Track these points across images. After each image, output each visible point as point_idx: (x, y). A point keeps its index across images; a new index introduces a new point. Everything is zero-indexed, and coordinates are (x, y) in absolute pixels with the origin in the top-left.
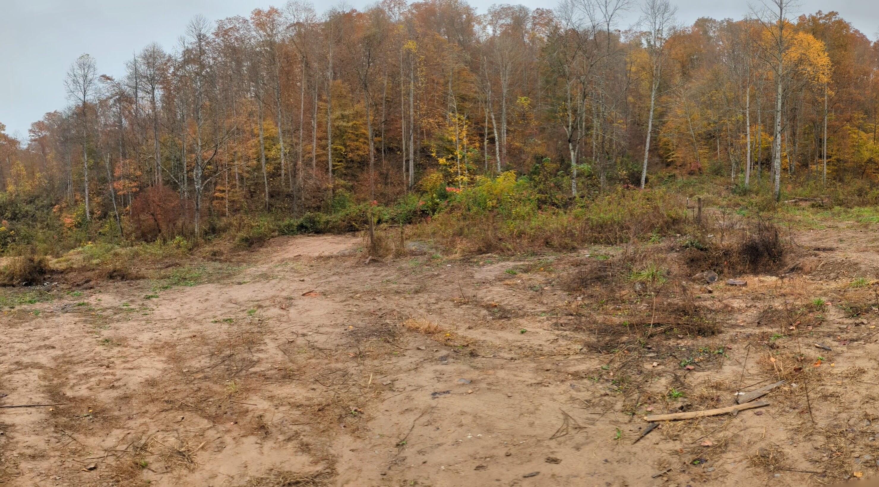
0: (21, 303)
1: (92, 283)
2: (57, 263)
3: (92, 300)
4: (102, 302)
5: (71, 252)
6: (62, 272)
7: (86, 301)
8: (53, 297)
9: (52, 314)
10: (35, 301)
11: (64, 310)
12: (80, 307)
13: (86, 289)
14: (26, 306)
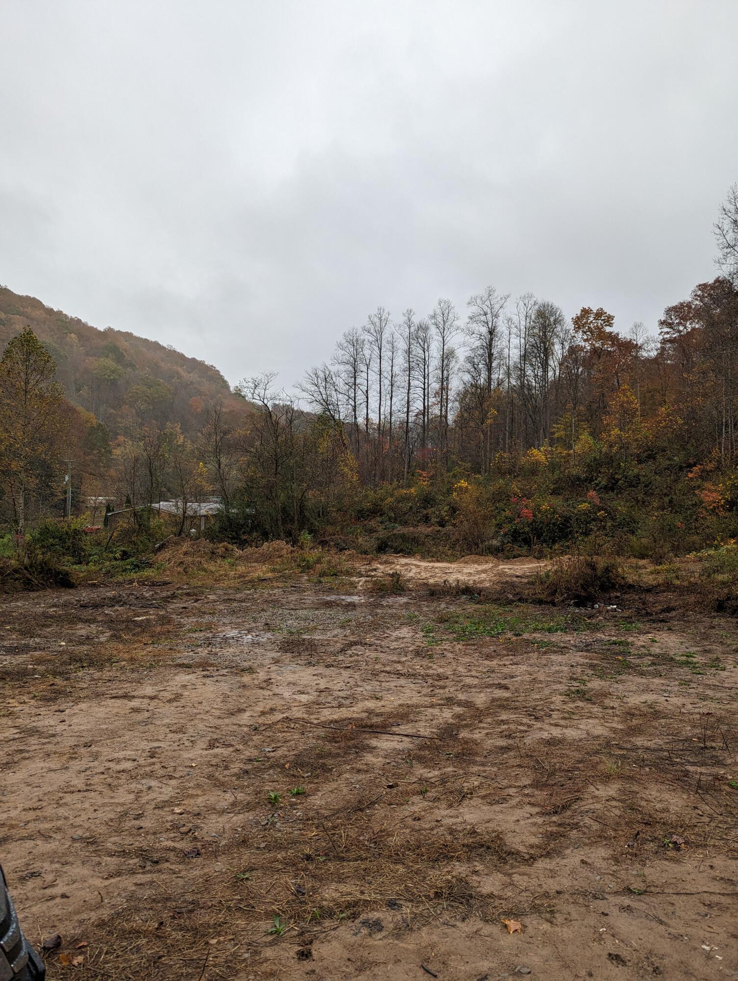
0: (535, 630)
1: (673, 613)
2: (652, 573)
3: (642, 640)
4: (657, 645)
5: (692, 556)
6: (648, 591)
7: (630, 639)
8: (589, 627)
9: (562, 650)
10: (556, 630)
11: (587, 648)
12: (613, 647)
13: (654, 621)
14: (539, 635)
